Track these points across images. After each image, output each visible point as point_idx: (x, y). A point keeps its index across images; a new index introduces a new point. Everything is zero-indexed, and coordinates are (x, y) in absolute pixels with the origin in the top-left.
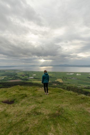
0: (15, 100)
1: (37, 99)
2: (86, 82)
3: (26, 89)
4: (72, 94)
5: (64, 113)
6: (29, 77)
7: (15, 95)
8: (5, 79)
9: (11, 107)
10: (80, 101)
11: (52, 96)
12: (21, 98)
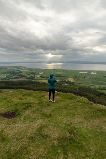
0: (16, 111)
1: (44, 109)
2: (102, 82)
3: (31, 95)
4: (86, 103)
5: (76, 134)
6: (36, 76)
7: (16, 104)
8: (8, 77)
9: (10, 125)
10: (96, 113)
11: (61, 106)
12: (24, 109)
